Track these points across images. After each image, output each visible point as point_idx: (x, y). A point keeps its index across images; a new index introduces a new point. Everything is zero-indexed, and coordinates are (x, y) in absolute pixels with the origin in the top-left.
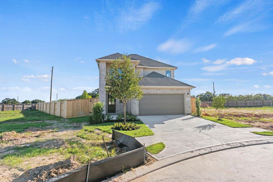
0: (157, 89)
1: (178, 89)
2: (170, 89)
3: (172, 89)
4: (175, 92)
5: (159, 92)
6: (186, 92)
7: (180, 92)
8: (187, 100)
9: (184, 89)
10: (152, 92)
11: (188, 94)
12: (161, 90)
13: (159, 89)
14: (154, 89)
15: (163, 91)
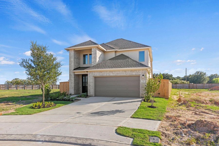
0: (110, 71)
1: (131, 71)
2: (123, 71)
3: (125, 71)
4: (129, 74)
5: (111, 74)
6: (141, 74)
7: (134, 74)
8: (142, 82)
9: (139, 70)
10: (105, 74)
11: (143, 75)
12: (114, 72)
13: (112, 71)
14: (107, 71)
15: (116, 73)
